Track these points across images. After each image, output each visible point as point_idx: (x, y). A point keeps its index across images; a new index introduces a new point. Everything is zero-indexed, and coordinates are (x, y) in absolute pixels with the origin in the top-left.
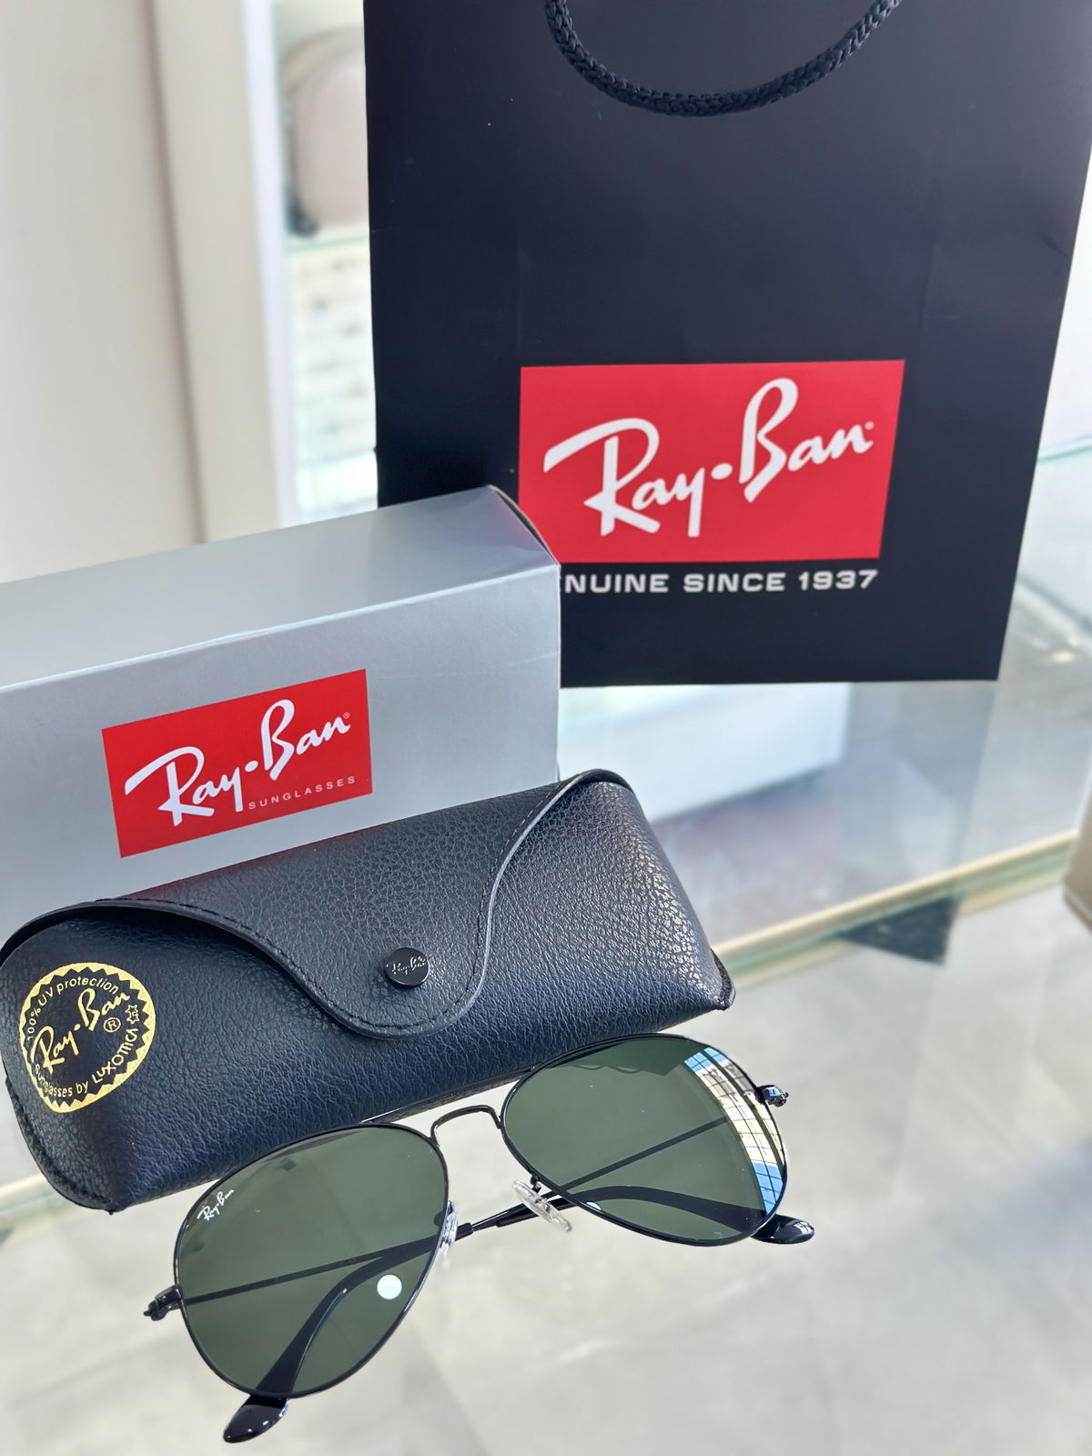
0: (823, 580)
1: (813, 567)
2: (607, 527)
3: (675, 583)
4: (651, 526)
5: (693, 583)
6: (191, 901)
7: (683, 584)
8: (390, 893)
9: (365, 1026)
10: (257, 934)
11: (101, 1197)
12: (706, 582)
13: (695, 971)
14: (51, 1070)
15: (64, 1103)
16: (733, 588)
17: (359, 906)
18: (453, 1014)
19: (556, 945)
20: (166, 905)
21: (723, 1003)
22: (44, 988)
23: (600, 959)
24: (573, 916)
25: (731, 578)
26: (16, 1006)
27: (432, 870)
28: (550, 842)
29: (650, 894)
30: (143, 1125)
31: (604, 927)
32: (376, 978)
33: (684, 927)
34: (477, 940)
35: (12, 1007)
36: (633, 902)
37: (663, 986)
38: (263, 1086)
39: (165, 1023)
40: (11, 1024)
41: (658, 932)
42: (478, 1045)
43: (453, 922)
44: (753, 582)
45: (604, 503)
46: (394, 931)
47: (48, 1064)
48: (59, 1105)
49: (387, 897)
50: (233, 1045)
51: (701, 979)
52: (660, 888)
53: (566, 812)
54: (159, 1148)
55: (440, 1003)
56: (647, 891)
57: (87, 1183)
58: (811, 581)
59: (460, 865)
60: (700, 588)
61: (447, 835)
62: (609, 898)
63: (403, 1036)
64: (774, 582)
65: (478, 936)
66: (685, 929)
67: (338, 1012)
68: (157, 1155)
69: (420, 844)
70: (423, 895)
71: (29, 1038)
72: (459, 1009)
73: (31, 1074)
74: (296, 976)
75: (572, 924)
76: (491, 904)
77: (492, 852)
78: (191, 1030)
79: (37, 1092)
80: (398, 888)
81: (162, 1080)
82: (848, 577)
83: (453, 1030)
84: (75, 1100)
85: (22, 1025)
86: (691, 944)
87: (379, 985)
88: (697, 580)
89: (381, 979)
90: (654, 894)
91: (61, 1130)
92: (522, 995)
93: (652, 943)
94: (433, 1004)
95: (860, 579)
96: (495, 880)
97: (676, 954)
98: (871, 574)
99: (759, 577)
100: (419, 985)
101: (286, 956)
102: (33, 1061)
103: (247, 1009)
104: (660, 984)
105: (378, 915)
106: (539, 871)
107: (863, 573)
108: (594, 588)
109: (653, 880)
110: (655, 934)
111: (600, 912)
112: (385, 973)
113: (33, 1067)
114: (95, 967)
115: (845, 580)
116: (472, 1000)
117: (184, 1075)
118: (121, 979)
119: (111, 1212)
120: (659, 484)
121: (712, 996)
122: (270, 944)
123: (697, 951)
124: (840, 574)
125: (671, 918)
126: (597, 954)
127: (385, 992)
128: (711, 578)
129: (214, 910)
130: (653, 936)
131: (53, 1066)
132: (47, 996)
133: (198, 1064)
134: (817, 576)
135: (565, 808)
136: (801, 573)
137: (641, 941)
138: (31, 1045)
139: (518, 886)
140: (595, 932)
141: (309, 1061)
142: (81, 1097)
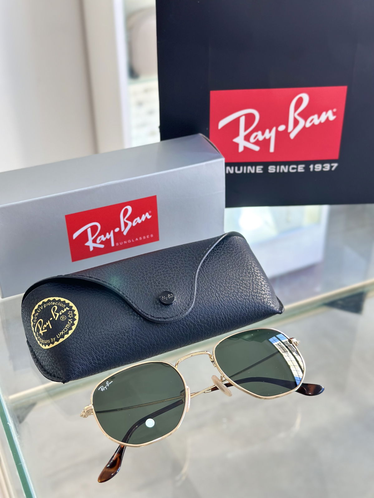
0: (318, 167)
1: (315, 162)
2: (241, 149)
3: (265, 169)
4: (256, 148)
5: (272, 169)
6: (90, 276)
7: (268, 169)
8: (160, 273)
9: (152, 318)
10: (114, 287)
11: (60, 378)
12: (276, 169)
13: (270, 300)
14: (42, 334)
15: (47, 345)
16: (286, 171)
17: (150, 277)
18: (184, 314)
19: (220, 291)
20: (81, 277)
21: (280, 311)
22: (39, 306)
23: (236, 296)
24: (226, 281)
25: (285, 167)
26: (30, 313)
27: (176, 265)
28: (217, 256)
29: (253, 274)
30: (75, 352)
31: (237, 285)
32: (156, 302)
33: (266, 285)
34: (192, 289)
35: (28, 313)
36: (247, 276)
37: (258, 306)
38: (117, 339)
39: (82, 318)
40: (28, 319)
41: (256, 287)
42: (193, 325)
43: (183, 283)
44: (293, 169)
45: (240, 140)
46: (162, 286)
47: (41, 332)
48: (45, 346)
49: (159, 274)
50: (106, 325)
51: (272, 303)
52: (257, 272)
53: (223, 246)
54: (80, 360)
55: (179, 310)
56: (252, 273)
57: (55, 373)
58: (314, 168)
59: (185, 263)
60: (274, 171)
61: (181, 253)
62: (239, 275)
63: (166, 321)
64: (301, 168)
65: (192, 287)
66: (266, 286)
67: (142, 313)
68: (80, 363)
69: (171, 256)
70: (172, 274)
71: (34, 324)
72: (186, 312)
73: (35, 336)
74: (128, 301)
75: (225, 284)
76: (196, 277)
77: (196, 259)
78: (91, 320)
79: (37, 342)
80: (163, 271)
81: (81, 337)
82: (327, 166)
83: (184, 320)
84: (51, 344)
85: (32, 319)
86: (268, 291)
87: (157, 304)
88: (273, 168)
89: (158, 302)
90: (255, 274)
91: (46, 355)
92: (208, 308)
93: (254, 291)
94: (177, 310)
95: (331, 167)
96: (198, 268)
97: (263, 294)
98: (335, 165)
99: (295, 166)
100: (171, 304)
101: (124, 294)
102: (36, 331)
103: (110, 312)
104: (257, 304)
105: (157, 280)
106: (214, 266)
107: (332, 165)
108: (237, 172)
109: (254, 269)
110: (255, 287)
111: (236, 280)
112: (159, 300)
113: (36, 334)
114: (57, 299)
115: (326, 167)
116: (190, 309)
117: (89, 335)
118: (66, 302)
119: (64, 382)
120: (259, 133)
121: (276, 309)
122: (118, 290)
123: (270, 294)
124: (325, 165)
125: (261, 282)
126: (235, 294)
127: (159, 306)
128: (278, 167)
129: (98, 278)
130: (255, 288)
131: (43, 333)
132: (40, 309)
133: (94, 331)
134: (316, 166)
135: (222, 245)
136: (310, 165)
137: (250, 290)
138: (35, 326)
139: (206, 271)
140: (234, 286)
141: (133, 330)
142: (53, 343)
